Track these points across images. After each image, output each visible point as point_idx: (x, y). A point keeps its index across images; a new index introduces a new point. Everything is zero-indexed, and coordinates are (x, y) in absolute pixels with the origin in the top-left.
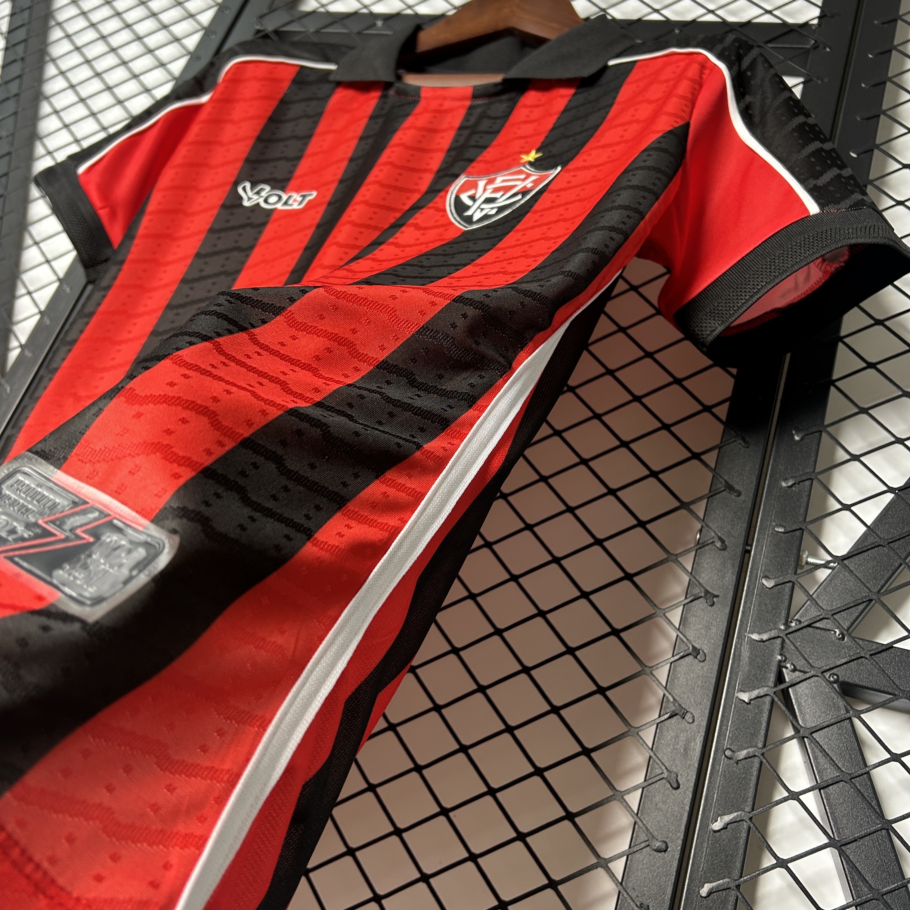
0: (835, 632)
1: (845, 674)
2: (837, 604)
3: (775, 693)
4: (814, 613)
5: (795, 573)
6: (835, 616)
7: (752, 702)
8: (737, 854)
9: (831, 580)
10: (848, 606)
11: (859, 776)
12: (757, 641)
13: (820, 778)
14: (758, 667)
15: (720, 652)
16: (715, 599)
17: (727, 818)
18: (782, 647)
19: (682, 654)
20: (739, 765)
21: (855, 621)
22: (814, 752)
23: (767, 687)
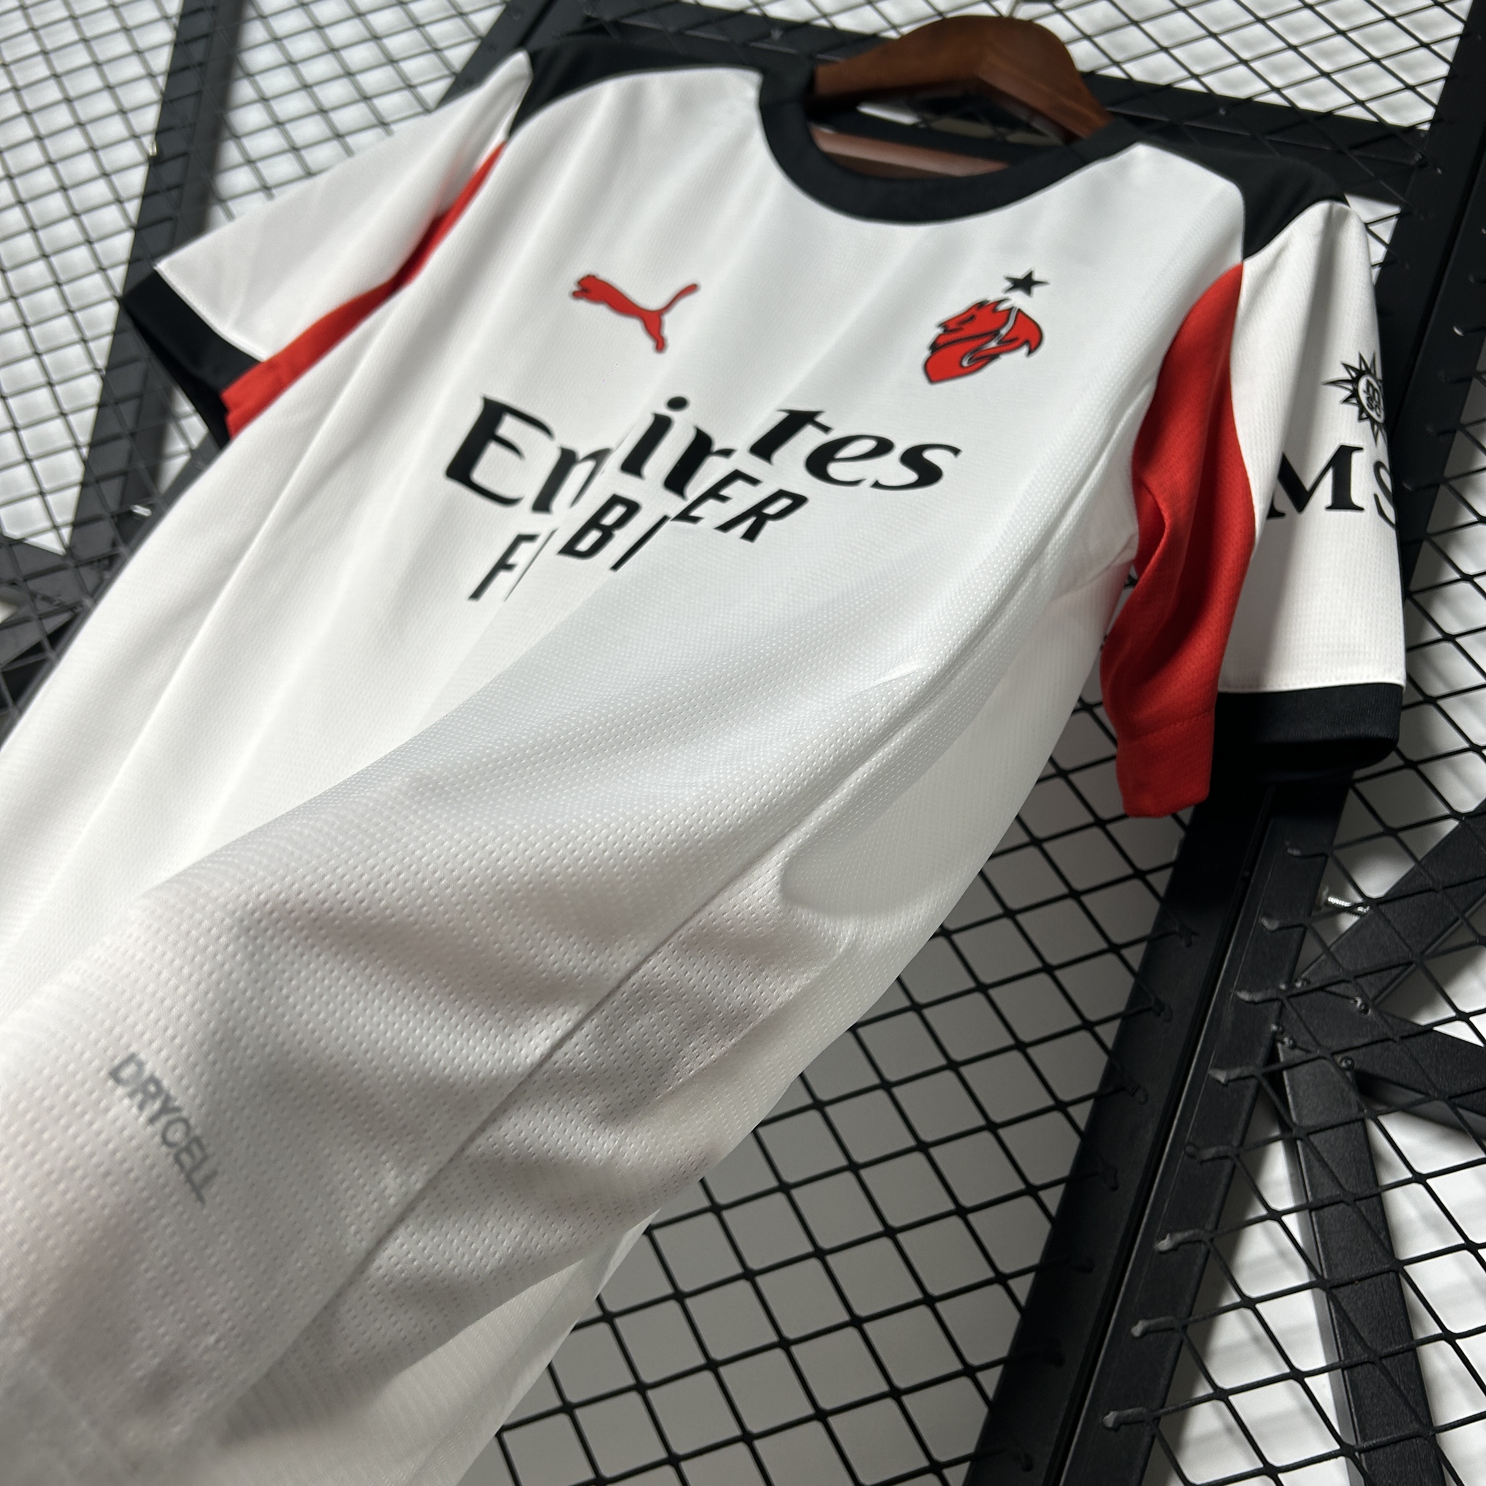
0: (1356, 1002)
1: (1362, 1060)
2: (1363, 964)
3: (1264, 1075)
4: (1329, 972)
5: (1310, 914)
6: (1359, 980)
7: (1231, 1084)
8: (1188, 1285)
9: (1358, 929)
10: (1378, 968)
11: (1366, 1198)
12: (1247, 1002)
13: (1312, 1195)
14: (1244, 1037)
15: (1193, 1008)
16: (1194, 938)
17: (1179, 1237)
18: (1280, 1015)
20: (1204, 1167)
21: (1384, 989)
22: (1307, 1161)
23: (1254, 1065)
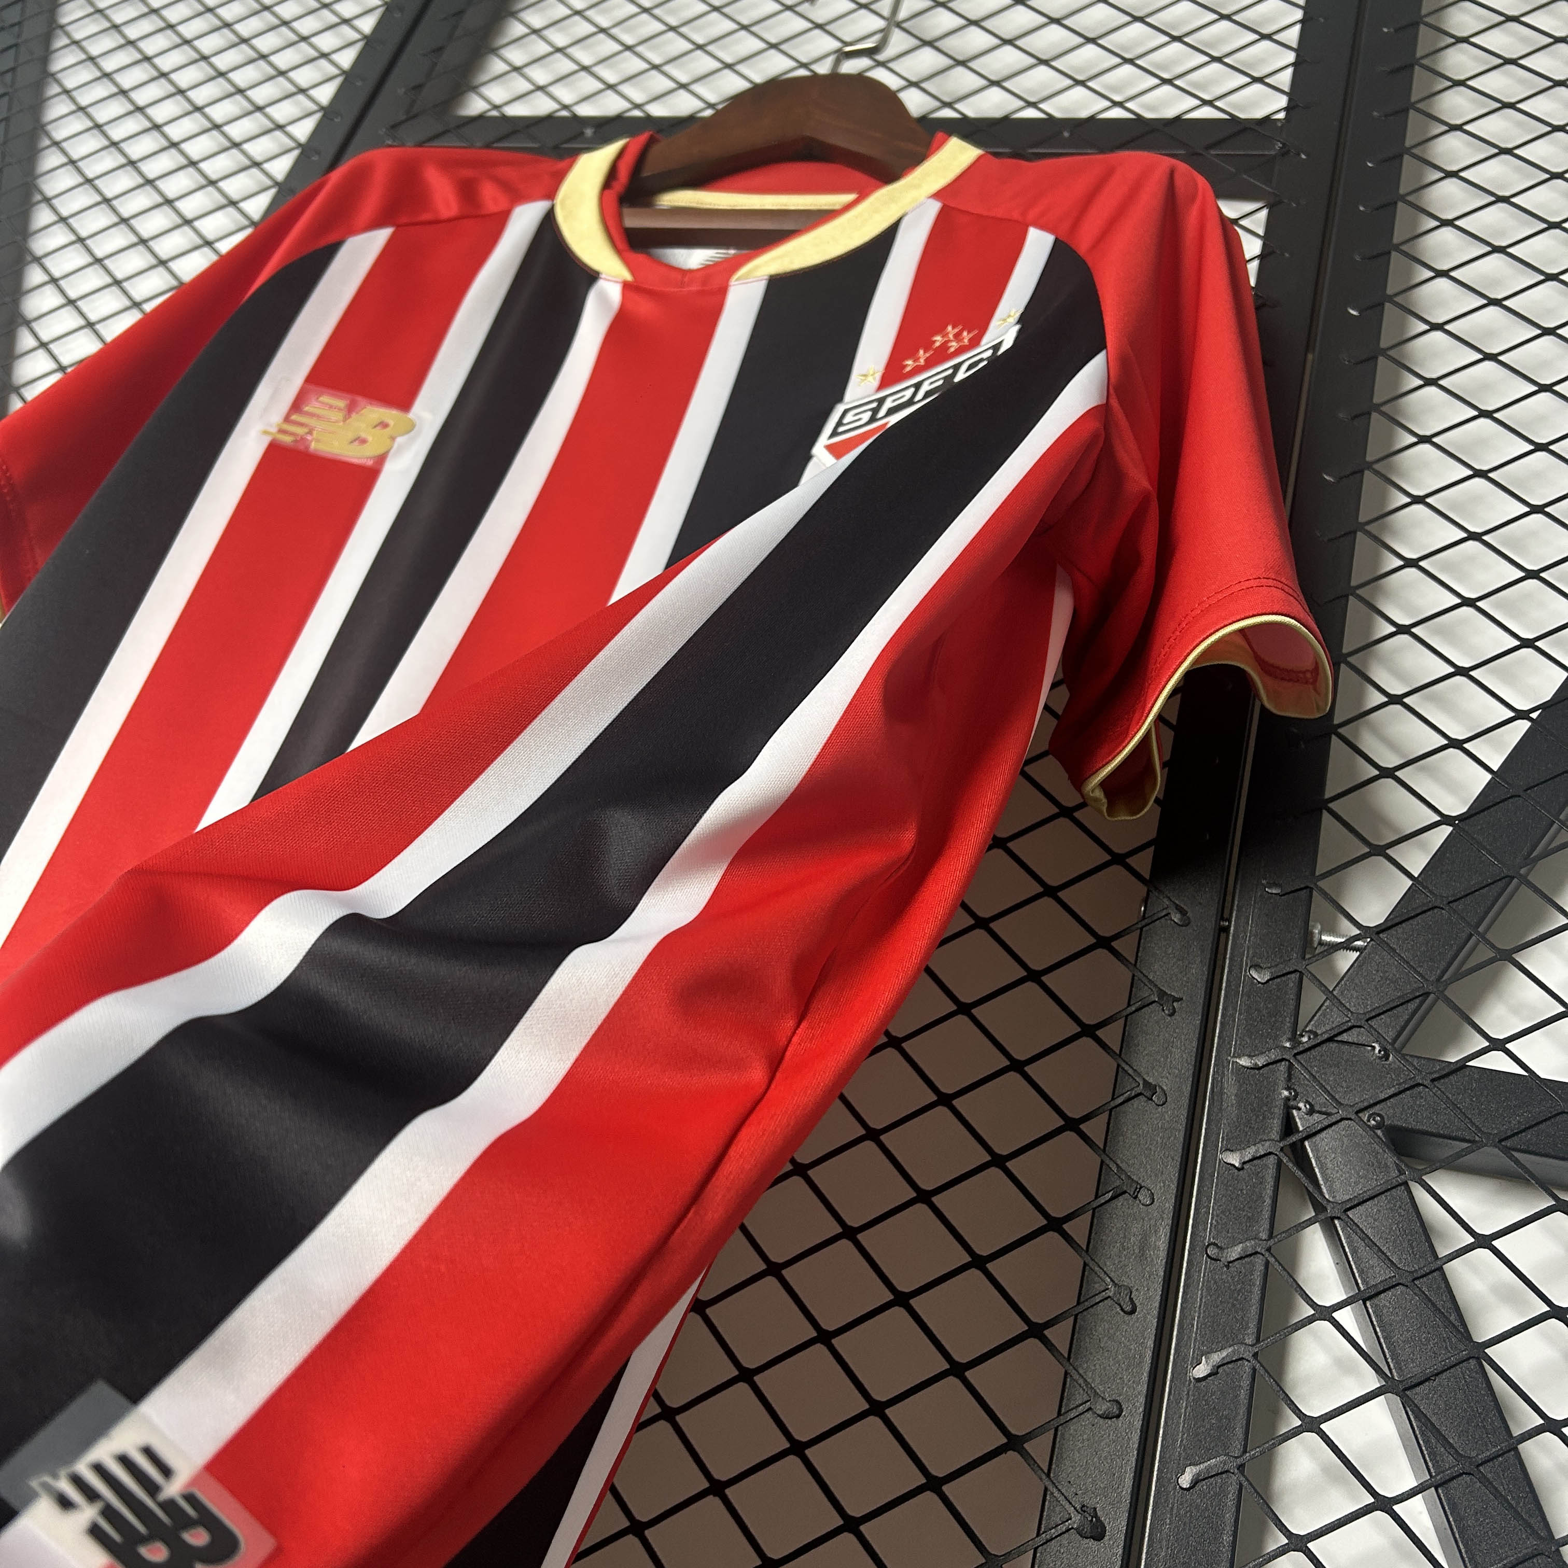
0: (1374, 1048)
1: (1394, 1113)
2: (1374, 1003)
3: (1282, 1149)
4: (1337, 1019)
5: (1304, 958)
6: (1372, 1023)
8: (1237, 1414)
9: (1360, 966)
10: (1392, 1005)
11: (1426, 1275)
12: (1248, 1068)
13: (1364, 1281)
14: (1253, 1110)
15: (1189, 1088)
16: (1175, 1004)
19: (1127, 1095)
20: (1232, 1269)
21: (1403, 1028)
22: (1351, 1242)
23: (1269, 1140)
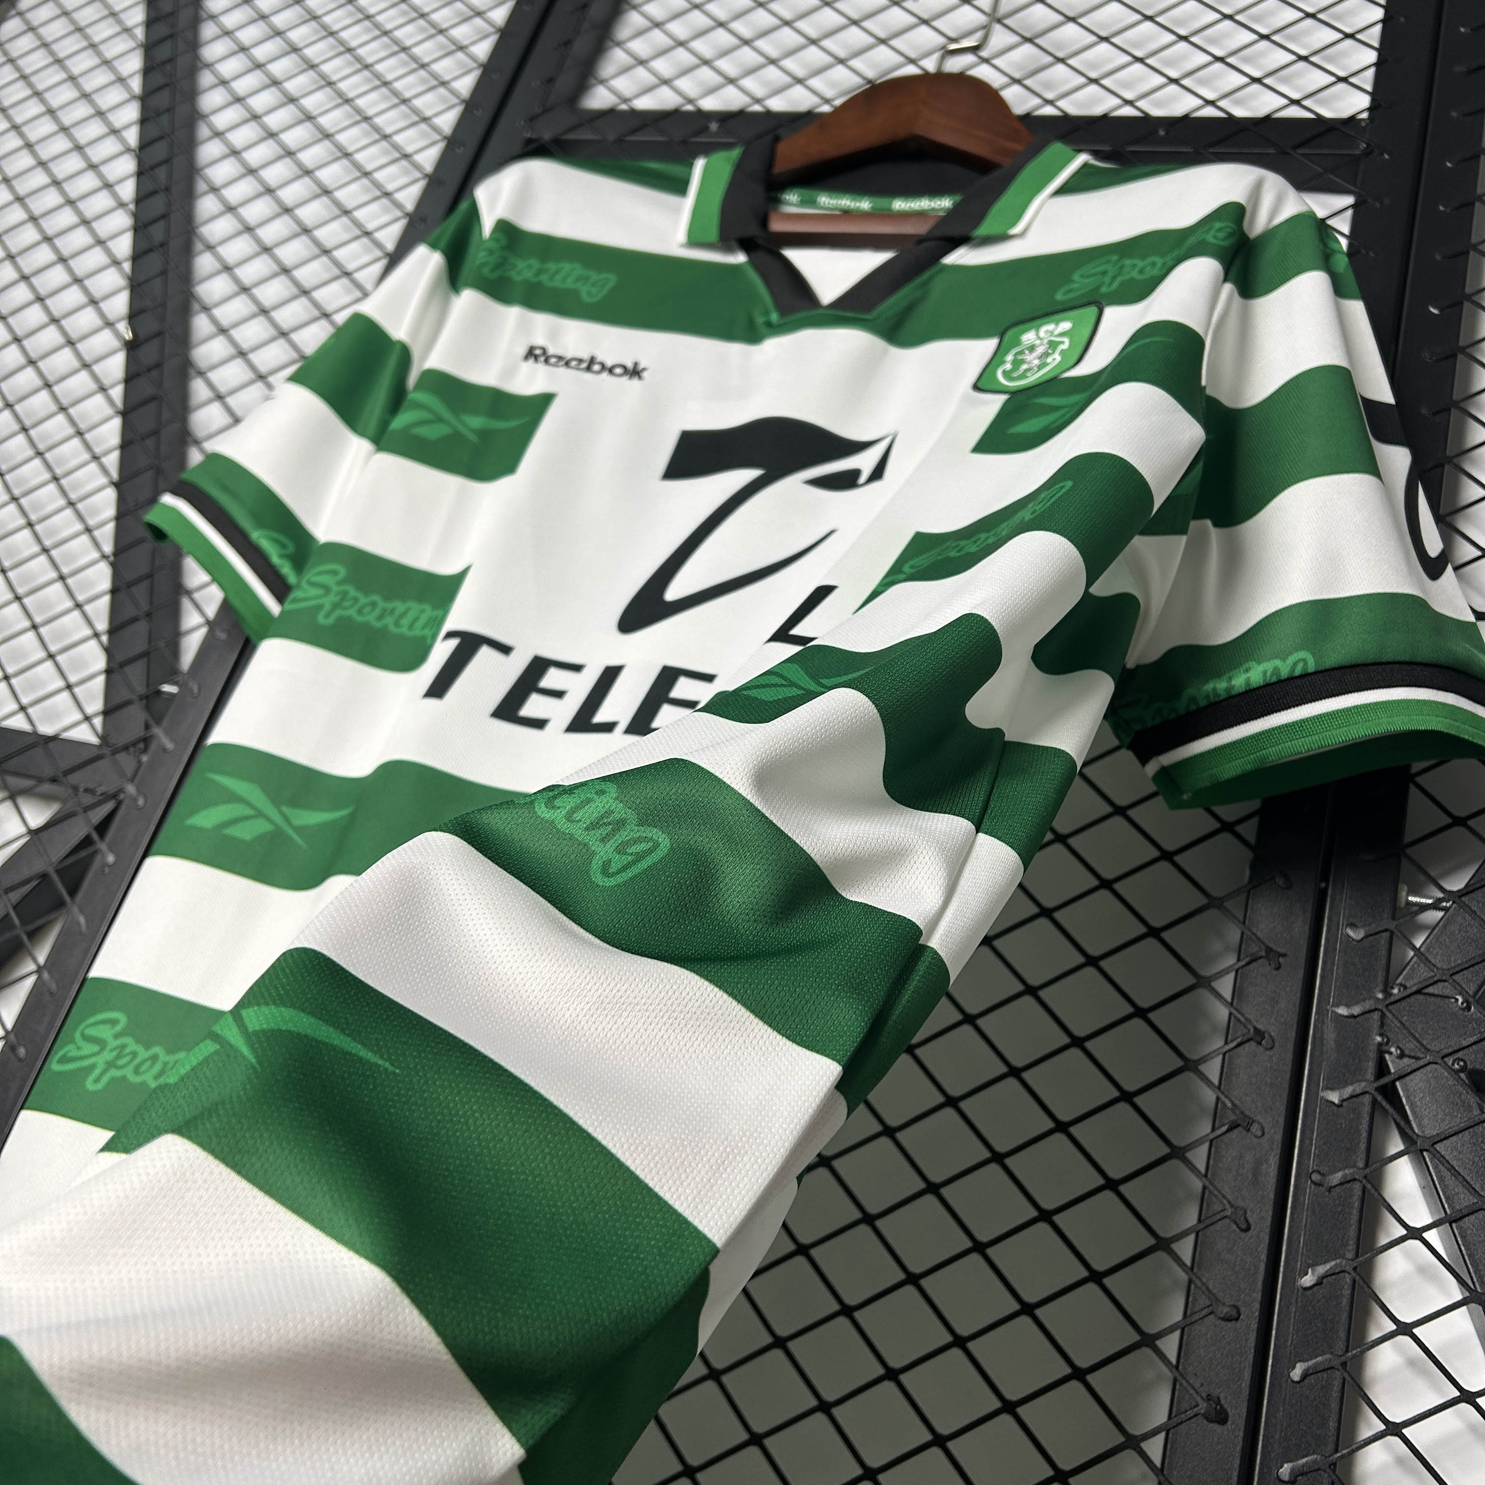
0: (1457, 1000)
1: (1476, 1059)
2: (1457, 960)
3: (1377, 1089)
4: (1424, 973)
5: (1393, 918)
8: (1340, 1320)
12: (1346, 1017)
15: (1294, 1032)
16: (1281, 960)
17: (1322, 1270)
18: (1382, 1025)
19: (1239, 1040)
21: (1483, 983)
22: (1438, 1172)
23: (1365, 1080)
